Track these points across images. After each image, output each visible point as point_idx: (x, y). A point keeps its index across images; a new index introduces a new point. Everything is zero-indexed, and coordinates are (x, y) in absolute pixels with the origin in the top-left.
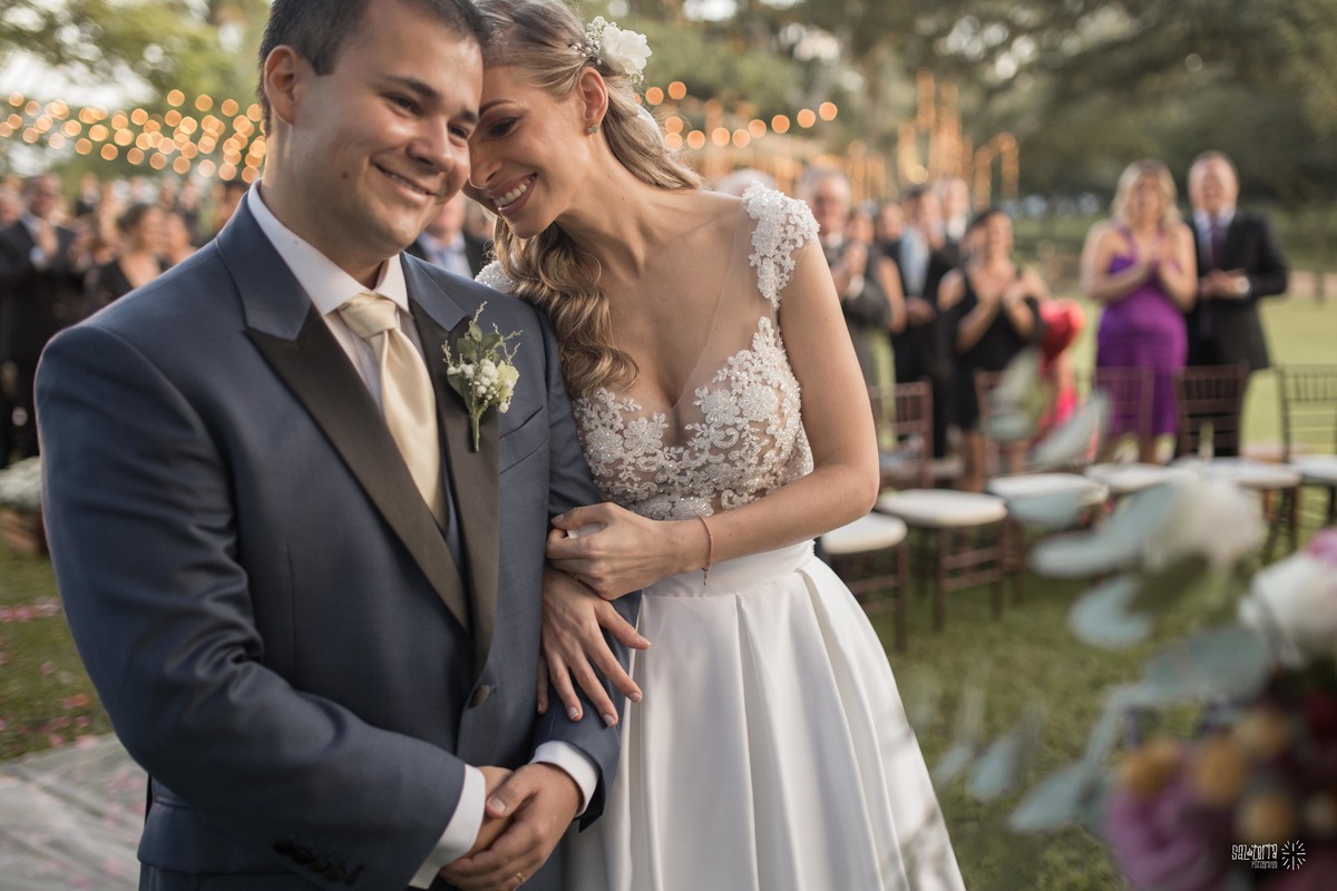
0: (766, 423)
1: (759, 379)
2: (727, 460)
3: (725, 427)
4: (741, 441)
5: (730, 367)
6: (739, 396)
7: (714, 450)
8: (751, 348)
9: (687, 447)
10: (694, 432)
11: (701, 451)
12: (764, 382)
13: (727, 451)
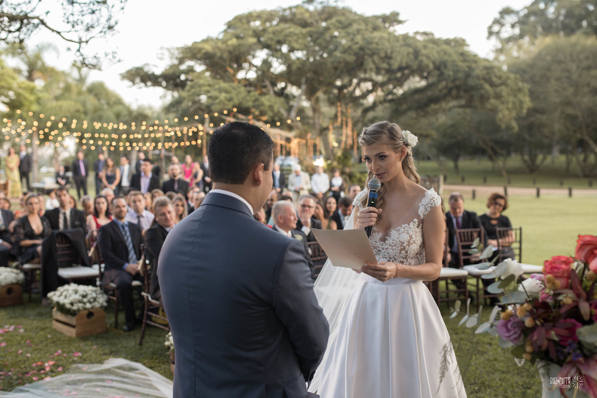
0: (404, 243)
1: (407, 232)
2: (392, 249)
3: (394, 240)
4: (396, 244)
5: (401, 227)
6: (400, 234)
7: (390, 245)
8: (409, 224)
9: (385, 242)
10: (387, 239)
11: (387, 244)
12: (408, 233)
13: (392, 246)
